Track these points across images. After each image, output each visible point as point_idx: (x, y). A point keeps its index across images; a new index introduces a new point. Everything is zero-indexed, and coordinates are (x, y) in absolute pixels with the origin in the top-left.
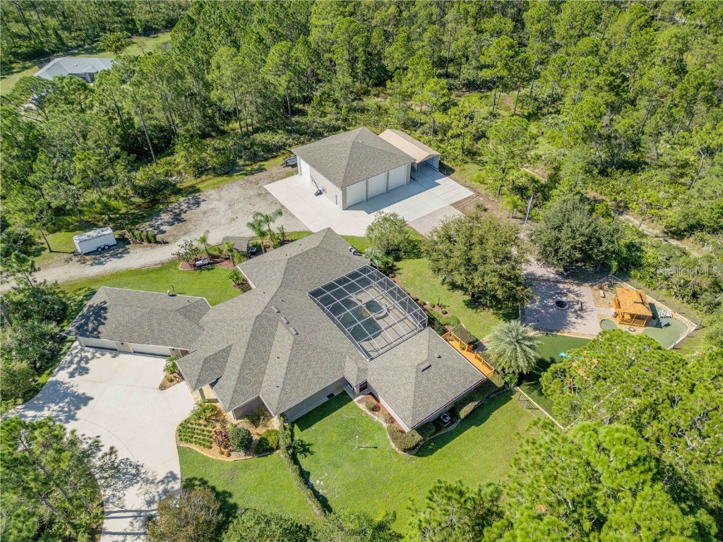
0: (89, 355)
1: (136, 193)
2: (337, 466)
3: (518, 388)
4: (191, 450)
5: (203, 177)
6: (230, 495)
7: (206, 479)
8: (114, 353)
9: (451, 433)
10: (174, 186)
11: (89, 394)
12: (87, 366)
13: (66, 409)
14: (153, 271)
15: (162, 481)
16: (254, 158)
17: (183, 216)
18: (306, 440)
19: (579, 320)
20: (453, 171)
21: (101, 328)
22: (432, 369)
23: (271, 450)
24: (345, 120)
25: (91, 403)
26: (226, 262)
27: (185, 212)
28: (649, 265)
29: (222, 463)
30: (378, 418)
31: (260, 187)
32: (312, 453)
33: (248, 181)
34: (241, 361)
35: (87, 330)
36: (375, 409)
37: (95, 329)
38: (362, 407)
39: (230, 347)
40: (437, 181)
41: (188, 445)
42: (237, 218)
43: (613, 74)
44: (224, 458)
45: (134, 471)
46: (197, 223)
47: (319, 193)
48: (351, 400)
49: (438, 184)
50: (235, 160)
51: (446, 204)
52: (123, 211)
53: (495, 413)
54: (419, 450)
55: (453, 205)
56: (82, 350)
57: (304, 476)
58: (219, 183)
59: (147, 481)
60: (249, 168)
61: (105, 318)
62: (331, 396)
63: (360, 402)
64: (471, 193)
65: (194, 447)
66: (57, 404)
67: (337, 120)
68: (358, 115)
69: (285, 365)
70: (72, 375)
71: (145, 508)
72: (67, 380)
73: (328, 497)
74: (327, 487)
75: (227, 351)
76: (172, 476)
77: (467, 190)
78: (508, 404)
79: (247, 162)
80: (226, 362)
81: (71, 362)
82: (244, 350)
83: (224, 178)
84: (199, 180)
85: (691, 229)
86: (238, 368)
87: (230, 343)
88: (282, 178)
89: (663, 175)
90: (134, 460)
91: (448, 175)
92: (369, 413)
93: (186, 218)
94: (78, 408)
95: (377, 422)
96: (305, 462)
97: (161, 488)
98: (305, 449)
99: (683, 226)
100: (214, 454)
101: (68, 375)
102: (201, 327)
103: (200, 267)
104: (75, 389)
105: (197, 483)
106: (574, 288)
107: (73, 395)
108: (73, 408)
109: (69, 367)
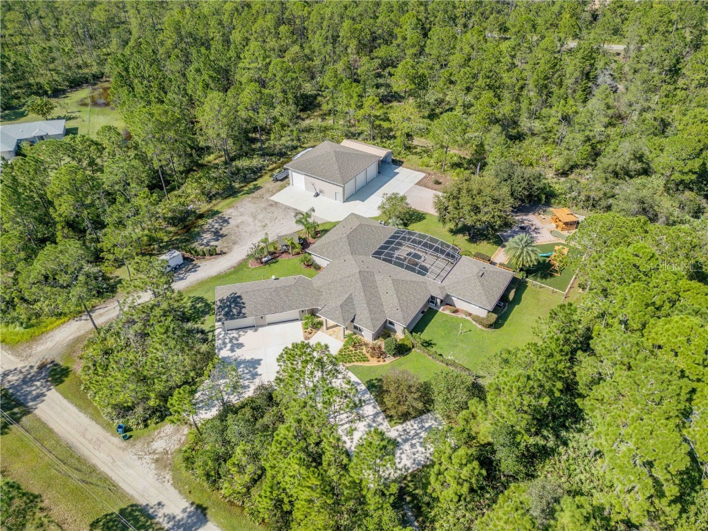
0: (236, 336)
1: (169, 223)
2: (455, 346)
3: (527, 280)
4: (357, 366)
5: (214, 202)
7: (378, 377)
8: (254, 329)
9: (506, 312)
10: (195, 212)
11: (257, 357)
12: (240, 342)
13: (246, 371)
14: (230, 274)
16: (246, 180)
17: (221, 232)
18: (426, 339)
19: (538, 235)
20: (403, 162)
21: (244, 311)
22: (485, 274)
23: (409, 350)
24: (299, 140)
25: (262, 362)
26: (283, 255)
27: (221, 229)
28: (561, 194)
29: (383, 366)
30: (460, 315)
31: (267, 200)
32: (435, 344)
33: (253, 198)
34: (365, 301)
35: (234, 315)
36: (456, 311)
37: (240, 313)
38: (447, 312)
39: (351, 295)
40: (396, 171)
41: (352, 364)
43: (488, 77)
44: (382, 363)
46: (238, 234)
47: (317, 195)
48: (437, 311)
49: (398, 173)
50: (231, 185)
51: (412, 185)
52: (166, 239)
53: (524, 295)
54: (496, 325)
55: (417, 184)
56: (226, 334)
58: (231, 203)
60: (246, 189)
62: (423, 312)
63: (444, 311)
64: (424, 175)
65: (356, 364)
67: (293, 140)
68: (306, 135)
70: (232, 350)
72: (230, 354)
73: (461, 362)
74: (456, 358)
75: (350, 298)
76: (355, 384)
77: (420, 173)
78: (528, 289)
79: (242, 185)
80: (354, 305)
81: (224, 343)
82: (362, 294)
83: (231, 199)
84: (211, 204)
85: (572, 168)
86: (365, 305)
87: (349, 293)
88: (280, 190)
89: (538, 140)
91: (400, 165)
92: (454, 315)
93: (225, 233)
94: (256, 368)
95: (462, 318)
98: (430, 343)
99: (567, 168)
100: (374, 363)
101: (229, 352)
103: (266, 262)
104: (243, 358)
105: (374, 382)
106: (524, 217)
107: (244, 362)
108: (252, 369)
109: (225, 347)
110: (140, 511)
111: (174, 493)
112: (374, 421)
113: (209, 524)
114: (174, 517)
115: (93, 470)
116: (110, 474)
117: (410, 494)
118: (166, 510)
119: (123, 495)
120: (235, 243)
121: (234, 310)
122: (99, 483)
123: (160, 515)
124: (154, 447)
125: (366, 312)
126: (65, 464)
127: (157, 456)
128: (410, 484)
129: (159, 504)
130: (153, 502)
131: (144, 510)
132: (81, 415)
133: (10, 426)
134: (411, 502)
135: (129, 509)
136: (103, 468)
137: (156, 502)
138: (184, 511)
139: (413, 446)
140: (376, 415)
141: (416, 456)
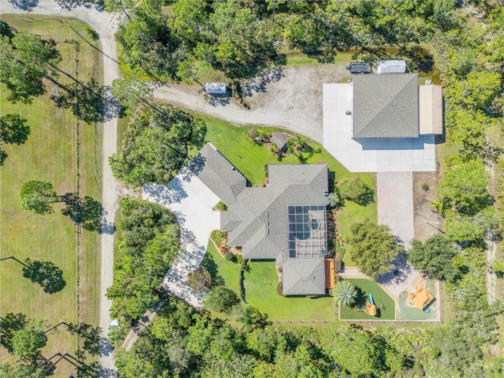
2: (254, 282)
4: (213, 244)
5: (295, 50)
6: (218, 267)
7: (213, 256)
10: (275, 49)
11: (187, 193)
12: (191, 178)
13: (178, 195)
14: (235, 128)
15: (200, 248)
17: (266, 85)
18: (250, 266)
19: (396, 285)
25: (187, 197)
27: (269, 81)
29: (220, 255)
32: (249, 272)
33: (317, 71)
35: (194, 169)
37: (197, 171)
38: (277, 267)
39: (242, 221)
40: (425, 145)
41: (212, 241)
42: (293, 108)
44: (222, 254)
45: (193, 238)
46: (271, 99)
49: (424, 148)
51: (412, 170)
55: (413, 172)
57: (243, 279)
58: (301, 62)
59: (195, 244)
61: (202, 169)
64: (433, 170)
65: (214, 242)
66: (176, 190)
69: (256, 244)
71: (192, 254)
72: (182, 180)
73: (246, 289)
74: (247, 286)
75: (240, 222)
76: (203, 248)
77: (435, 165)
80: (237, 226)
82: (246, 227)
86: (240, 232)
88: (339, 82)
90: (194, 234)
92: (278, 271)
93: (267, 89)
94: (182, 198)
95: (278, 276)
96: (246, 274)
97: (199, 250)
98: (248, 269)
100: (219, 250)
101: (182, 178)
102: (236, 201)
104: (183, 187)
105: (210, 255)
107: (182, 189)
108: (180, 196)
109: (184, 174)
110: (101, 208)
111: (113, 215)
112: (190, 267)
113: (112, 236)
114: (106, 222)
115: (101, 177)
116: (104, 185)
117: (168, 300)
118: (107, 217)
119: (101, 197)
120: (262, 106)
121: (196, 168)
122: (99, 184)
123: (104, 216)
124: (123, 190)
125: (237, 235)
126: (96, 163)
127: (121, 195)
128: (172, 298)
129: (107, 212)
130: (106, 210)
131: (102, 209)
132: (116, 146)
133: (93, 122)
134: (166, 302)
135: (98, 204)
136: (104, 179)
137: (106, 211)
138: (110, 223)
139: (189, 289)
140: (194, 266)
141: (185, 293)
